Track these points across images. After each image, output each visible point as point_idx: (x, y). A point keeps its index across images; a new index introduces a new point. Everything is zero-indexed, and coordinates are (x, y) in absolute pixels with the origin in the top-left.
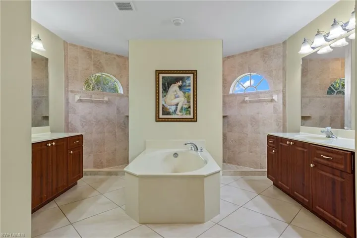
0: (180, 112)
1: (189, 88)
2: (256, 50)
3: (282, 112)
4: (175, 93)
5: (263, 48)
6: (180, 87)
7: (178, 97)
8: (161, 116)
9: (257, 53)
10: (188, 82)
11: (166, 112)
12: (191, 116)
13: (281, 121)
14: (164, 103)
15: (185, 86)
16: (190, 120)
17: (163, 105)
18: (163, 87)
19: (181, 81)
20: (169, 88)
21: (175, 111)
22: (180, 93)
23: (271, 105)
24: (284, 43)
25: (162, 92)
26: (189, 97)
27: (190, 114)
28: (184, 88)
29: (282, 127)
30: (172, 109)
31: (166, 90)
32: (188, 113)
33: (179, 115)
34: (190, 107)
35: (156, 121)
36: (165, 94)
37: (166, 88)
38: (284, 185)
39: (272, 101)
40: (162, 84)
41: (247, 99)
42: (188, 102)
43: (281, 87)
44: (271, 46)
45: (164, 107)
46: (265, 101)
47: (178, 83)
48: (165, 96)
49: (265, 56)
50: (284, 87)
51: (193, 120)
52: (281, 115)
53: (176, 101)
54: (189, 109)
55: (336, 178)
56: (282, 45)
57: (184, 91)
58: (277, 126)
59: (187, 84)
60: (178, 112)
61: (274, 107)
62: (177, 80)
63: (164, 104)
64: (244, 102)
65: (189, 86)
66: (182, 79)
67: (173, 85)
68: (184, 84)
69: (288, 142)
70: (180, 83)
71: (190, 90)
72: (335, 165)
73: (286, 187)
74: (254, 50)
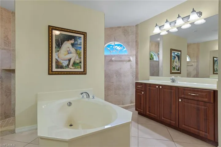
0: (73, 66)
1: (80, 46)
2: (119, 27)
3: (135, 68)
4: (68, 49)
5: (124, 27)
6: (73, 45)
7: (71, 53)
8: (54, 69)
9: (119, 29)
10: (79, 41)
11: (59, 66)
12: (82, 70)
13: (135, 73)
14: (57, 57)
15: (77, 44)
16: (81, 73)
17: (56, 59)
18: (56, 43)
19: (73, 40)
20: (62, 44)
21: (68, 65)
22: (73, 50)
23: (129, 63)
24: (137, 26)
25: (56, 47)
26: (80, 54)
27: (81, 68)
28: (76, 46)
29: (135, 77)
30: (65, 63)
31: (59, 45)
32: (79, 67)
33: (71, 69)
34: (81, 62)
35: (49, 74)
36: (59, 49)
37: (59, 44)
38: (153, 114)
39: (130, 61)
40: (56, 40)
41: (113, 59)
42: (79, 58)
43: (134, 52)
44: (128, 27)
45: (57, 62)
46: (125, 61)
47: (71, 41)
48: (58, 51)
49: (125, 32)
50: (137, 53)
51: (83, 73)
52: (135, 70)
53: (69, 56)
54: (80, 64)
55: (200, 107)
56: (135, 27)
57: (76, 48)
58: (132, 76)
59: (79, 43)
60: (70, 66)
61: (130, 65)
62: (69, 38)
63: (58, 59)
64: (111, 61)
65: (80, 44)
66: (74, 37)
67: (66, 42)
68: (76, 42)
69: (157, 87)
70: (72, 41)
71: (81, 48)
72: (200, 99)
73: (154, 115)
74: (118, 27)
